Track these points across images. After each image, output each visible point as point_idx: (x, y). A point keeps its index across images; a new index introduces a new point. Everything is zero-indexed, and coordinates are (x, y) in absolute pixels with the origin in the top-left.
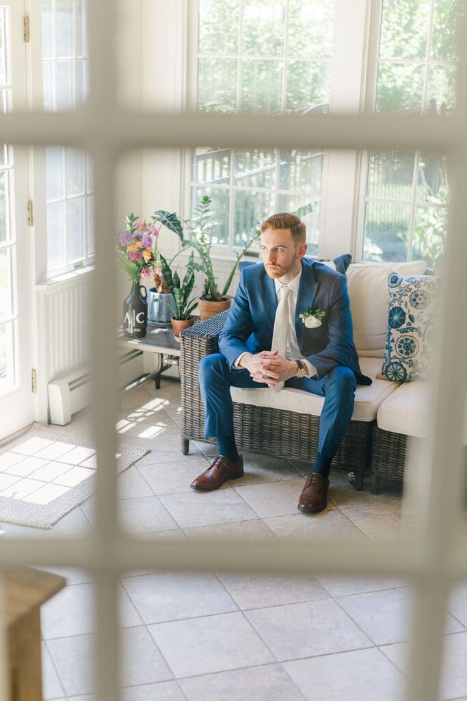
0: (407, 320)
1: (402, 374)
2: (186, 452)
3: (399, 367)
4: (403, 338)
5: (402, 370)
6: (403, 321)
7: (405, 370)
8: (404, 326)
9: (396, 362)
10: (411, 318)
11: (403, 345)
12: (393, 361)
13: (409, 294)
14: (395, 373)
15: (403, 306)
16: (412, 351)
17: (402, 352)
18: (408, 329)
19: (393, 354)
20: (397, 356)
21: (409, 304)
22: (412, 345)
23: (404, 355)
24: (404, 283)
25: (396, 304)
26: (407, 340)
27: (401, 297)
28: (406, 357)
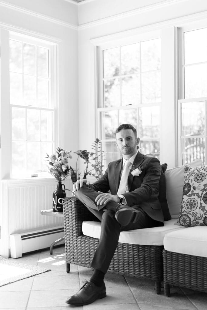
0: (192, 189)
1: (188, 221)
2: (68, 271)
3: (186, 217)
4: (189, 200)
5: (188, 219)
6: (189, 190)
7: (190, 219)
8: (190, 193)
9: (185, 214)
10: (194, 188)
11: (189, 204)
12: (183, 214)
13: (194, 175)
14: (184, 221)
15: (190, 182)
16: (194, 207)
17: (188, 208)
18: (192, 194)
19: (184, 209)
20: (186, 211)
21: (193, 180)
22: (194, 203)
23: (189, 210)
24: (192, 170)
25: (187, 182)
26: (191, 200)
27: (189, 178)
28: (190, 210)
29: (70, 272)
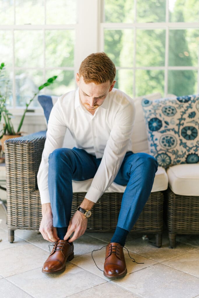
0: (164, 124)
1: (169, 161)
2: (12, 241)
3: (165, 156)
4: (164, 136)
5: (168, 158)
6: (161, 126)
7: (170, 157)
8: (163, 129)
9: (163, 153)
10: (167, 123)
11: (165, 141)
12: (160, 152)
13: (161, 108)
14: (163, 161)
15: (158, 117)
16: (173, 144)
17: (165, 145)
18: (165, 130)
19: (158, 148)
20: (163, 148)
21: (162, 115)
22: (172, 140)
23: (167, 147)
24: (154, 104)
25: (153, 116)
26: (167, 137)
27: (155, 112)
28: (169, 148)
29: (14, 241)
